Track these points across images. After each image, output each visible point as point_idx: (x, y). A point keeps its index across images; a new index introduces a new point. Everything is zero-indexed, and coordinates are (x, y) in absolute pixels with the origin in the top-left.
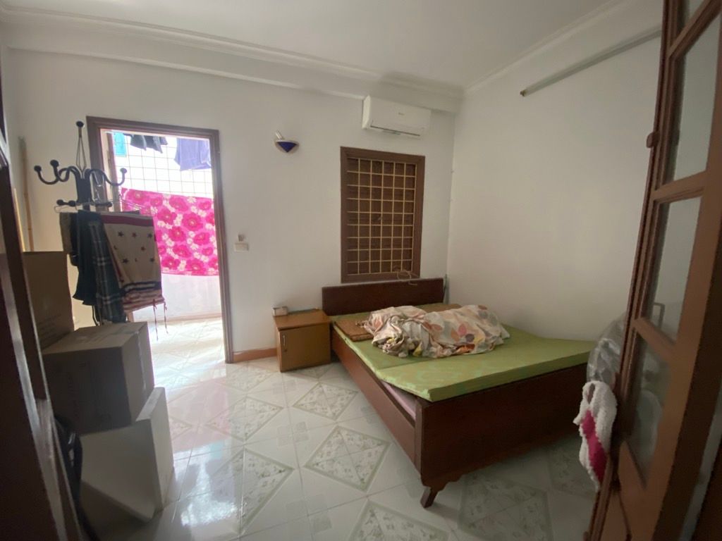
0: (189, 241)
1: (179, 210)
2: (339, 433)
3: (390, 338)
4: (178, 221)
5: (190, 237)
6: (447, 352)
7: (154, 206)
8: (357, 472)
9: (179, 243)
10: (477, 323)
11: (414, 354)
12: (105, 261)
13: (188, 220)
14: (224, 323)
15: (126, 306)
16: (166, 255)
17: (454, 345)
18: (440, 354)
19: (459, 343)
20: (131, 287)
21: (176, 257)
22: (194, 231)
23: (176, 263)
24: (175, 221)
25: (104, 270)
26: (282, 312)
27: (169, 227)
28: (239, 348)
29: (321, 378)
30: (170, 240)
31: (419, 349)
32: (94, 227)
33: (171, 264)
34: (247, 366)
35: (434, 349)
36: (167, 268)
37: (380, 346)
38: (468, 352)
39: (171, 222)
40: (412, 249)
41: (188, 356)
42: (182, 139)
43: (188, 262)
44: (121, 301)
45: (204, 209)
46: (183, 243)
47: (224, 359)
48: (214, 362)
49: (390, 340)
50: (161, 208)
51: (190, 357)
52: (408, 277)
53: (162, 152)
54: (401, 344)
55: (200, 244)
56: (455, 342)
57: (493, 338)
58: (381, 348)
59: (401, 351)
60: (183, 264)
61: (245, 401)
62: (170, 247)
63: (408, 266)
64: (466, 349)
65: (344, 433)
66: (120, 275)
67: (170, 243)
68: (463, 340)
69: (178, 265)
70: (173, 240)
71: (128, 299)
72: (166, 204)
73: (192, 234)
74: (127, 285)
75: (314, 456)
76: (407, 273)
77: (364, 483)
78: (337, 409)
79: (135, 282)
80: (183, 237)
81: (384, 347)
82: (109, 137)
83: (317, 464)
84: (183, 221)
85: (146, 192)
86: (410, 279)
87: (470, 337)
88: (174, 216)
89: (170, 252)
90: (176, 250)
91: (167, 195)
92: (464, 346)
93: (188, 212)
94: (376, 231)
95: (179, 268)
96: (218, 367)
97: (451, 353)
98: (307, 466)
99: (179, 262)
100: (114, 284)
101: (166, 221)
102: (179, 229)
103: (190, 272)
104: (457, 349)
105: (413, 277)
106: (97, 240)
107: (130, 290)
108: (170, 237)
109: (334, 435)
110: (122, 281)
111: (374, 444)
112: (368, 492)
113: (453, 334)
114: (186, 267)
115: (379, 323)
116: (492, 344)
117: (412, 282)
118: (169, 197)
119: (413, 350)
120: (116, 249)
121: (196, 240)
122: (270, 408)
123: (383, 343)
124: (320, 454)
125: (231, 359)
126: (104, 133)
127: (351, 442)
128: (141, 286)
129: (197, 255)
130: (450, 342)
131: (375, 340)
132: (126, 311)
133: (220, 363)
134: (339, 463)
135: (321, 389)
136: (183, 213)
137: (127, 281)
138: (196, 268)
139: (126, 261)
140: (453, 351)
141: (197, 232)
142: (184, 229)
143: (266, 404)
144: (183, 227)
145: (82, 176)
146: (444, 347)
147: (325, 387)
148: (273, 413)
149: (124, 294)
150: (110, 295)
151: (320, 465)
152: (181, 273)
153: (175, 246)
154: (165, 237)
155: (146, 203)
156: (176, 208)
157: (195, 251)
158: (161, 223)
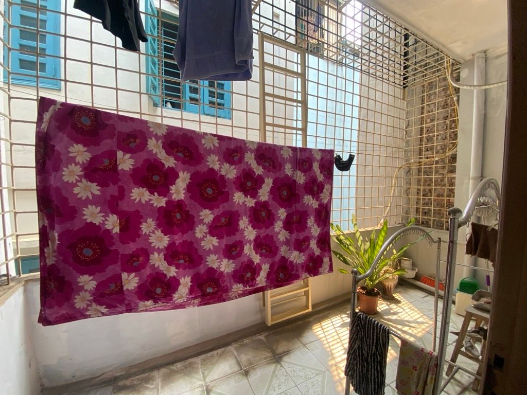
0: (200, 231)
1: (184, 163)
4: (179, 190)
5: (201, 222)
7: (126, 150)
9: (178, 239)
13: (199, 185)
16: (146, 272)
21: (171, 271)
22: (211, 208)
23: (171, 285)
24: (172, 189)
27: (159, 202)
30: (159, 233)
33: (159, 291)
39: (162, 188)
43: (196, 278)
45: (231, 163)
50: (143, 156)
55: (220, 237)
60: (184, 286)
62: (159, 251)
67: (159, 240)
69: (175, 289)
70: (165, 233)
72: (155, 147)
73: (207, 216)
84: (190, 188)
88: (171, 176)
89: (158, 260)
90: (171, 255)
93: (201, 168)
95: (175, 295)
99: (177, 283)
103: (199, 301)
108: (159, 226)
114: (191, 291)
118: (162, 131)
121: (214, 229)
129: (213, 261)
136: (193, 169)
141: (218, 211)
142: (191, 206)
144: (188, 201)
152: (181, 306)
153: (171, 245)
154: (148, 226)
155: (108, 144)
156: (176, 158)
157: (209, 252)
158: (139, 195)
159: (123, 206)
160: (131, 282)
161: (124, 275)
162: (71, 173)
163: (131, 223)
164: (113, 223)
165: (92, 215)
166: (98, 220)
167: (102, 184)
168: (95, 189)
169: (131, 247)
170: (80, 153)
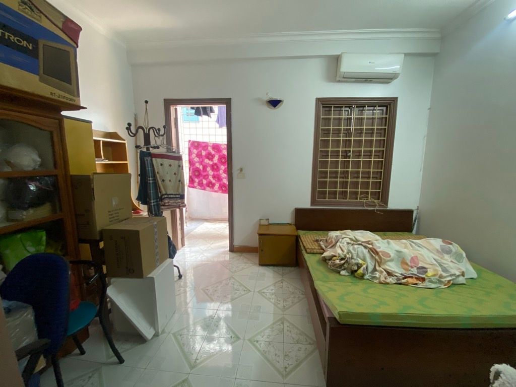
0: (221, 172)
1: (217, 152)
2: (282, 323)
3: (335, 256)
4: (216, 160)
6: (390, 280)
7: (204, 150)
8: (284, 359)
9: (216, 173)
10: (436, 257)
11: (356, 274)
12: (152, 180)
13: (221, 159)
14: (229, 226)
15: (163, 207)
16: (208, 180)
17: (402, 274)
18: (382, 279)
19: (408, 273)
20: (165, 196)
21: (214, 181)
23: (213, 185)
24: (214, 159)
25: (151, 185)
26: (264, 222)
27: (211, 163)
28: (236, 243)
29: (284, 277)
30: (211, 171)
31: (361, 271)
32: (147, 160)
33: (211, 185)
34: (240, 256)
35: (377, 275)
36: (209, 188)
37: (327, 261)
38: (416, 284)
39: (211, 159)
40: (382, 180)
41: (211, 243)
42: (221, 107)
43: (220, 185)
44: (160, 204)
46: (218, 173)
47: (228, 249)
48: (223, 250)
49: (335, 258)
50: (207, 151)
51: (212, 243)
52: (375, 206)
53: (211, 118)
54: (344, 264)
56: (403, 272)
57: (451, 275)
58: (328, 263)
59: (344, 269)
60: (217, 186)
61: (230, 280)
62: (211, 175)
63: (376, 195)
64: (414, 281)
65: (286, 324)
66: (160, 189)
67: (211, 173)
68: (415, 271)
70: (212, 171)
71: (163, 203)
72: (210, 149)
73: (223, 167)
74: (164, 195)
75: (257, 335)
76: (374, 203)
77: (286, 371)
78: (287, 303)
79: (168, 193)
80: (218, 169)
81: (330, 262)
82: (176, 110)
83: (257, 341)
84: (218, 160)
85: (200, 142)
86: (377, 208)
87: (423, 270)
88: (213, 156)
89: (211, 178)
90: (214, 177)
91: (211, 143)
92: (412, 277)
93: (221, 154)
94: (346, 164)
95: (215, 188)
96: (224, 253)
97: (395, 281)
98: (250, 340)
99: (215, 185)
100: (157, 193)
101: (209, 159)
102: (216, 164)
103: (221, 191)
104: (404, 279)
105: (380, 206)
106: (148, 167)
107: (165, 198)
108: (211, 169)
109: (278, 324)
110: (161, 192)
111: (306, 341)
112: (285, 381)
113: (404, 263)
114: (219, 188)
115: (332, 241)
116: (449, 281)
117: (377, 210)
118: (211, 145)
119: (356, 271)
120: (158, 173)
122: (243, 289)
123: (330, 260)
124: (263, 334)
125: (232, 249)
126: (172, 109)
127: (289, 333)
128: (172, 196)
130: (397, 271)
131: (325, 254)
132: (162, 210)
133: (226, 251)
134: (273, 347)
135: (282, 284)
136: (219, 154)
137: (164, 192)
138: (224, 189)
139: (163, 181)
140: (398, 279)
142: (219, 165)
143: (241, 285)
144: (218, 163)
145: (146, 131)
146: (389, 274)
147: (285, 283)
148: (244, 293)
149: (162, 199)
150: (153, 200)
151: (259, 342)
152: (216, 192)
153: (214, 174)
154: (208, 169)
155: (200, 149)
156: (215, 151)
157: (224, 178)
158: (207, 161)
159: (203, 163)
160: (205, 182)
161: (203, 180)
162: (194, 156)
163: (205, 168)
164: (201, 168)
165: (197, 165)
166: (198, 166)
167: (199, 158)
168: (198, 159)
169: (204, 174)
170: (195, 151)
